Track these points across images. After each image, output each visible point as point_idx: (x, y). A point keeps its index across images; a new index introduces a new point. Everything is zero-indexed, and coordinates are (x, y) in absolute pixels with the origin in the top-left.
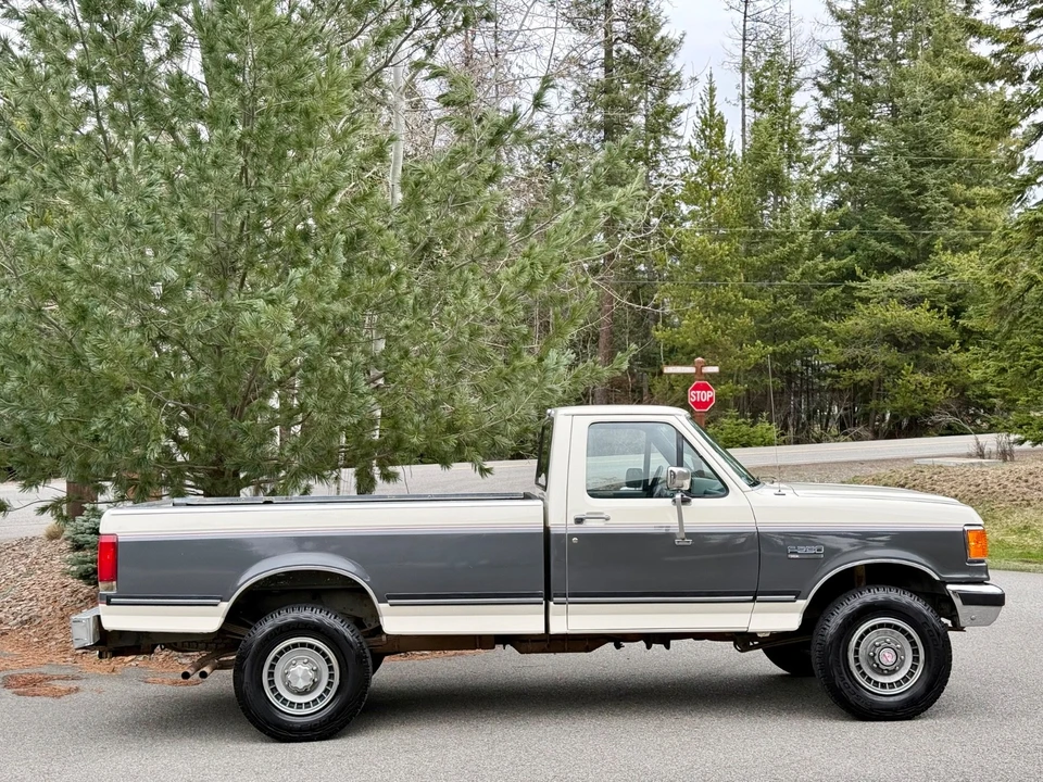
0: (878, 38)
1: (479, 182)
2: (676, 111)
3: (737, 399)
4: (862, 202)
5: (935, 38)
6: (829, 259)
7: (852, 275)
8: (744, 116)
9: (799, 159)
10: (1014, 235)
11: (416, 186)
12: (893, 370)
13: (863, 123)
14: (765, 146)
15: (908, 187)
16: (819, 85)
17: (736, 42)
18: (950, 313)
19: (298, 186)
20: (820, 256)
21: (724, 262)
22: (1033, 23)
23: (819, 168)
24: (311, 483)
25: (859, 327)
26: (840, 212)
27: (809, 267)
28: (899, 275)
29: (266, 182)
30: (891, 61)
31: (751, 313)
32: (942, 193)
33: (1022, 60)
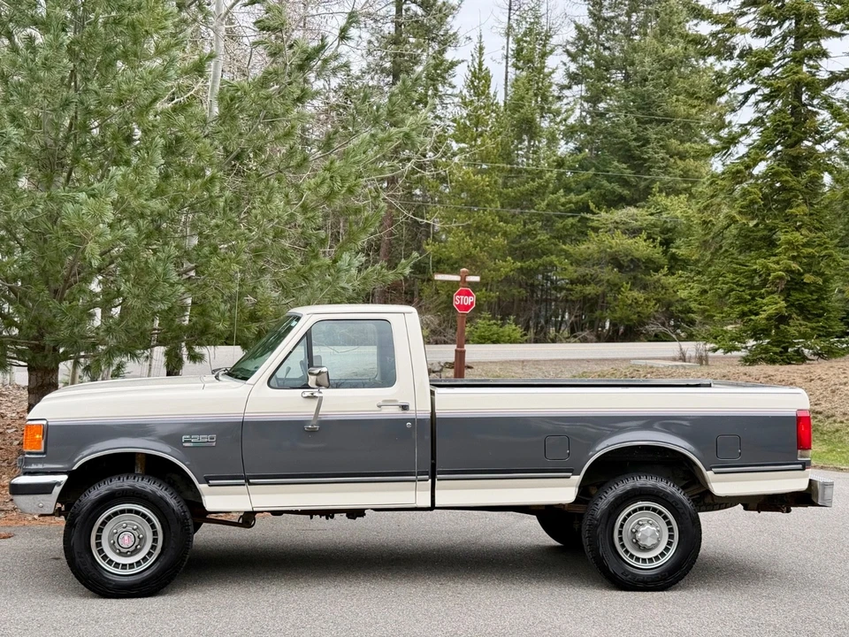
0: (616, 17)
1: (289, 102)
2: (453, 65)
3: (490, 304)
4: (597, 149)
5: (662, 20)
6: (569, 194)
7: (588, 210)
8: (507, 72)
9: (549, 111)
10: (719, 182)
11: (232, 100)
12: (615, 287)
13: (602, 85)
14: (522, 98)
15: (634, 140)
16: (567, 52)
17: (504, 11)
18: (661, 244)
19: (122, 92)
20: (562, 190)
21: (485, 192)
22: (745, 10)
23: (565, 120)
24: (124, 360)
25: (590, 251)
26: (580, 156)
27: (552, 200)
28: (624, 211)
29: (94, 86)
30: (627, 36)
31: (505, 234)
32: (661, 146)
33: (734, 40)
